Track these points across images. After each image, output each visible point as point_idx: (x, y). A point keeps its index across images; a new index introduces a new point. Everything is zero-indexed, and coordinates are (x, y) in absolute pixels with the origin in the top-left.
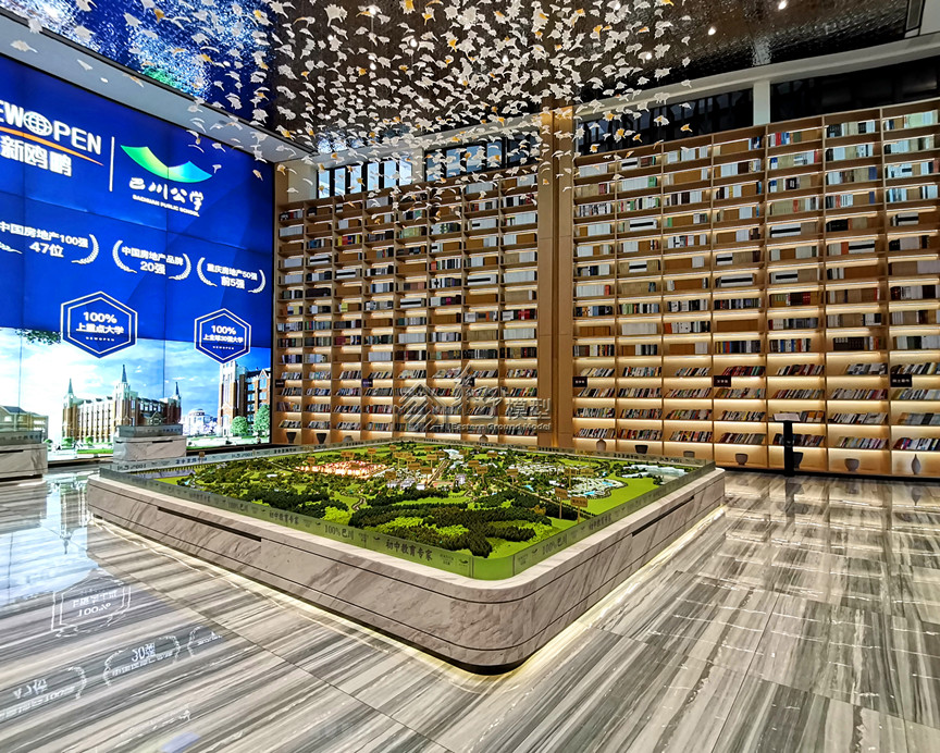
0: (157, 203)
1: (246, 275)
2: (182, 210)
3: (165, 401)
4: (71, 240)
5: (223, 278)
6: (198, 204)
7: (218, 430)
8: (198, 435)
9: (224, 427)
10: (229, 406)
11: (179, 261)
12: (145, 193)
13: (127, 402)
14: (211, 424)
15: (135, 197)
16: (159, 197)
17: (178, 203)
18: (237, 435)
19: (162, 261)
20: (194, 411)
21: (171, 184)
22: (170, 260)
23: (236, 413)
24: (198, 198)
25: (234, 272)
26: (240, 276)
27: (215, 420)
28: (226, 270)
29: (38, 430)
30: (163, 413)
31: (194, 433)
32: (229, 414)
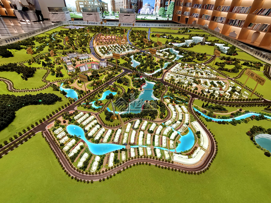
7: (154, 13)
8: (148, 14)
9: (156, 12)
14: (152, 10)
18: (160, 16)
20: (146, 4)
23: (161, 6)
27: (153, 8)
29: (106, 8)
30: (137, 4)
31: (146, 13)
32: (158, 6)
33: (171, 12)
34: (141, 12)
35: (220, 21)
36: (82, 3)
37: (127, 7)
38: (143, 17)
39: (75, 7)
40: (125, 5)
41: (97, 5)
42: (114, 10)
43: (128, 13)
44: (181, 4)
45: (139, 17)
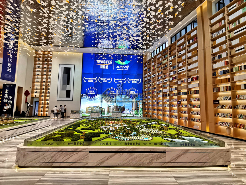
0: (121, 70)
1: (137, 80)
2: (125, 70)
3: (122, 106)
4: (108, 79)
5: (132, 81)
6: (128, 68)
7: (132, 113)
8: (128, 114)
9: (133, 112)
10: (134, 108)
11: (124, 80)
12: (119, 68)
13: (116, 107)
14: (130, 112)
15: (117, 70)
16: (121, 68)
17: (125, 69)
18: (135, 114)
19: (122, 80)
20: (127, 109)
21: (123, 65)
22: (123, 80)
23: (135, 110)
24: (128, 67)
25: (134, 80)
26: (136, 80)
27: (131, 111)
28: (133, 80)
29: (104, 111)
30: (122, 109)
31: (127, 113)
32: (134, 110)
33: (142, 112)
34: (124, 113)
35: (167, 116)
36: (90, 109)
37: (116, 110)
38: (125, 115)
39: (86, 110)
40: (115, 110)
41: (99, 109)
42: (108, 112)
43: (117, 113)
44: (146, 109)
45: (123, 115)
